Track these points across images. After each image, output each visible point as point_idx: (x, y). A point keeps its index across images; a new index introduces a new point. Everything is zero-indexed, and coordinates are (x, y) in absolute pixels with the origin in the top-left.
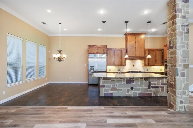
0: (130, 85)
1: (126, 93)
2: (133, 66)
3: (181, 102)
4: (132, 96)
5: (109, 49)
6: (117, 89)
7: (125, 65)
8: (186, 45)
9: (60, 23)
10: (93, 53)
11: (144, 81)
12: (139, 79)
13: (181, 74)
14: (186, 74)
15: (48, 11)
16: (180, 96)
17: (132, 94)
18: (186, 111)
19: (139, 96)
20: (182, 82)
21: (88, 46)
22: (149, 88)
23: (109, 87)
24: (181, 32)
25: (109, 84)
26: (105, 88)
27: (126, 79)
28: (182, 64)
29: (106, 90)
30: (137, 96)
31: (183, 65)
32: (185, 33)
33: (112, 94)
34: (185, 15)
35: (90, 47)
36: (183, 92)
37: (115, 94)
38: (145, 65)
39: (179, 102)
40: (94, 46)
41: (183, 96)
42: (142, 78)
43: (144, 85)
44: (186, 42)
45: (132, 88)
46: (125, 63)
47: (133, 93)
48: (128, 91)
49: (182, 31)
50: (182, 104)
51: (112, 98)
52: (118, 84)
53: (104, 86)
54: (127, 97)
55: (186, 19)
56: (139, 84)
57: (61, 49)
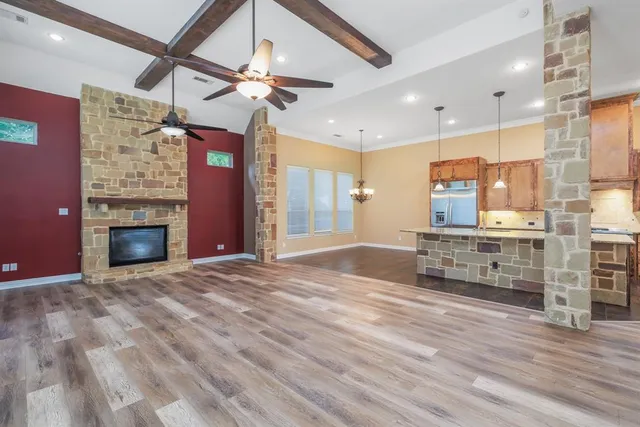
0: (490, 257)
1: (479, 276)
3: (561, 301)
4: (496, 285)
5: (492, 165)
6: (455, 261)
8: (578, 150)
10: (443, 181)
11: (533, 250)
12: (518, 244)
13: (558, 225)
14: (576, 226)
16: (557, 283)
17: (494, 278)
18: (579, 327)
19: (516, 288)
20: (565, 248)
21: (431, 164)
23: (436, 255)
24: (559, 117)
25: (436, 250)
26: (429, 257)
27: (478, 241)
28: (564, 201)
30: (511, 287)
31: (567, 203)
32: (573, 116)
33: (443, 272)
34: (573, 67)
35: (434, 165)
36: (568, 274)
37: (451, 273)
39: (554, 299)
40: (444, 162)
41: (568, 287)
42: (526, 241)
43: (531, 262)
44: (579, 140)
45: (495, 265)
47: (497, 277)
48: (484, 271)
49: (563, 112)
50: (564, 307)
51: (442, 279)
52: (457, 251)
53: (424, 252)
54: (480, 284)
55: (577, 78)
56: (516, 257)
57: (364, 179)
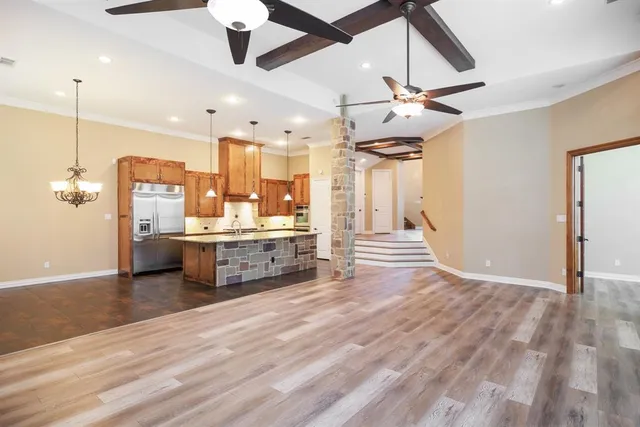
0: (270, 254)
1: (264, 272)
2: (236, 216)
3: (349, 264)
4: (273, 275)
5: (190, 172)
6: (250, 264)
7: (223, 216)
9: (78, 81)
10: (148, 182)
11: (289, 244)
12: (283, 241)
14: (352, 225)
15: (101, 58)
16: (348, 255)
17: (273, 270)
19: (283, 273)
20: (350, 237)
22: (296, 257)
23: (235, 262)
25: (236, 256)
26: (229, 266)
27: (263, 243)
28: (350, 212)
29: (229, 271)
30: (280, 273)
33: (240, 277)
35: (136, 160)
37: (247, 275)
38: (261, 215)
39: (347, 264)
40: (150, 160)
41: (351, 256)
42: (286, 239)
43: (289, 252)
45: (273, 260)
46: (223, 208)
48: (267, 266)
51: (240, 284)
52: (251, 254)
53: (225, 262)
54: (265, 278)
56: (283, 249)
57: (82, 165)
